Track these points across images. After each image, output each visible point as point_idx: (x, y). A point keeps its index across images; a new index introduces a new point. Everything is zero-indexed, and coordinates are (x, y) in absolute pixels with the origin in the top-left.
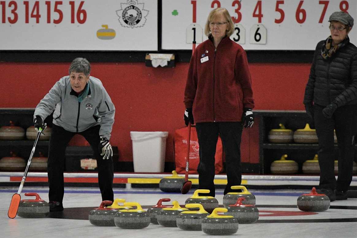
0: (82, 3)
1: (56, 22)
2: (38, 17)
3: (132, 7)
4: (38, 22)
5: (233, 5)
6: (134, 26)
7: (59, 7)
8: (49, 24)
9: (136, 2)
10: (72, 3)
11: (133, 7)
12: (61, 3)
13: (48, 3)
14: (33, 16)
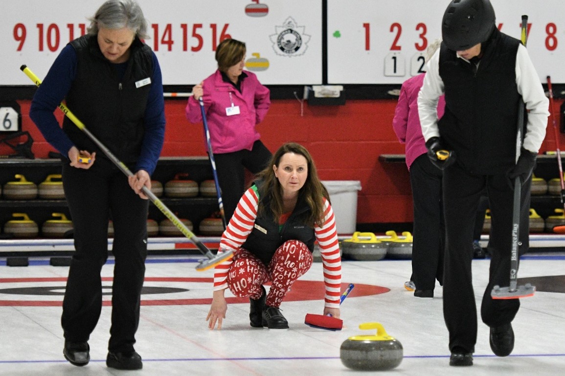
0: (226, 26)
1: (194, 49)
2: (170, 43)
3: (289, 31)
4: (170, 49)
5: (417, 28)
6: (293, 54)
7: (198, 31)
8: (185, 52)
9: (295, 25)
10: (214, 27)
11: (291, 31)
12: (200, 26)
13: (184, 27)
14: (163, 42)
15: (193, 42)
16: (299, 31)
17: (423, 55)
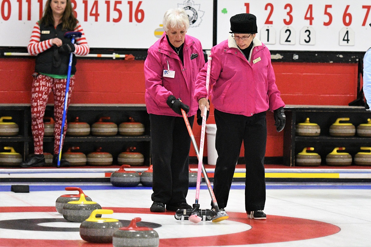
15: (114, 15)
16: (196, 8)
17: (289, 29)
